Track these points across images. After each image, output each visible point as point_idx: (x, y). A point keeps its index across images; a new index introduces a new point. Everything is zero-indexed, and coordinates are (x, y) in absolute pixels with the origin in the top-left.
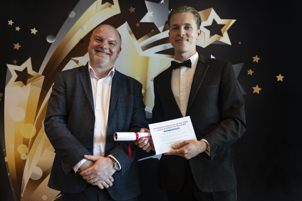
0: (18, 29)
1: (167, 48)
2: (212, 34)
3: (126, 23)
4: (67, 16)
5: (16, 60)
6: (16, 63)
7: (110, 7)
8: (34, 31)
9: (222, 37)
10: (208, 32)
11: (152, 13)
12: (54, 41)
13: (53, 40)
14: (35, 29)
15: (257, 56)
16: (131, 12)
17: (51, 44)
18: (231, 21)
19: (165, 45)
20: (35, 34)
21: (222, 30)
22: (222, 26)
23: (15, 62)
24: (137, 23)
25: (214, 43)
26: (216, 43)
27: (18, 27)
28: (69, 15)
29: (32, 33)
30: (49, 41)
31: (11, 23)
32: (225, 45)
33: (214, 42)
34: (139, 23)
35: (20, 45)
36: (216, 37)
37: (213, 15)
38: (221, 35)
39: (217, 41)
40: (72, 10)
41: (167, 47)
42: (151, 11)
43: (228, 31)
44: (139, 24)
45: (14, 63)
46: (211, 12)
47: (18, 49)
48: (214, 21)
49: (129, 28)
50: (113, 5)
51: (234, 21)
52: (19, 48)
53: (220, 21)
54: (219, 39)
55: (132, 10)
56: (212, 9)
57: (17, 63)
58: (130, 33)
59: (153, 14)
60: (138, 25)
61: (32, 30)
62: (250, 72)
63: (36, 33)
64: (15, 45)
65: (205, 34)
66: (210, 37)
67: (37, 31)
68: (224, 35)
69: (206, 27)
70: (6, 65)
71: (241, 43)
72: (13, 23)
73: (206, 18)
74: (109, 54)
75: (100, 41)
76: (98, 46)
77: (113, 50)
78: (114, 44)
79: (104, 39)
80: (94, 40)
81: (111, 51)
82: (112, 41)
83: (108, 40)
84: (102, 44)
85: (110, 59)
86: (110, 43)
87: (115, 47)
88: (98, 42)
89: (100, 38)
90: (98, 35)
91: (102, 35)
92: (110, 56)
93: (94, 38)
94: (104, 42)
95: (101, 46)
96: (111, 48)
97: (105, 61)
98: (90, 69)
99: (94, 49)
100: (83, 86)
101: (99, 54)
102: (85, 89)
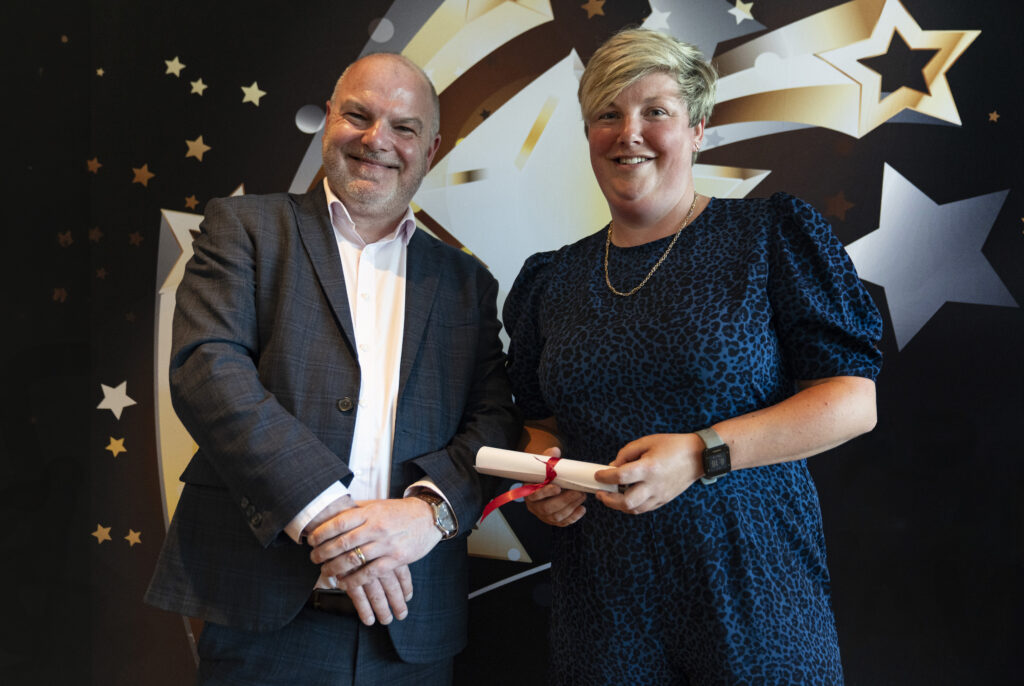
0: (198, 87)
1: (722, 143)
2: (887, 88)
3: (574, 53)
4: (367, 37)
5: (193, 197)
6: (193, 207)
8: (253, 94)
9: (926, 98)
10: (874, 79)
11: (667, 15)
12: (321, 127)
13: (319, 124)
14: (255, 85)
16: (590, 15)
17: (311, 137)
18: (962, 34)
19: (715, 133)
20: (257, 102)
21: (927, 71)
22: (928, 55)
23: (192, 202)
25: (897, 121)
26: (904, 121)
27: (200, 81)
28: (372, 33)
29: (246, 100)
30: (304, 126)
31: (175, 67)
32: (936, 128)
33: (894, 117)
35: (205, 142)
36: (902, 97)
37: (893, 18)
38: (923, 88)
39: (906, 112)
40: (381, 14)
41: (722, 139)
42: (662, 11)
43: (949, 75)
45: (187, 205)
46: (887, 3)
47: (200, 158)
48: (897, 40)
51: (970, 36)
52: (205, 154)
53: (918, 38)
54: (916, 102)
55: (595, 7)
57: (197, 206)
59: (669, 21)
61: (245, 89)
63: (262, 99)
64: (189, 143)
65: (861, 85)
66: (882, 98)
67: (262, 93)
68: (933, 88)
69: (865, 62)
70: (160, 214)
71: (998, 116)
72: (182, 66)
73: (867, 28)
74: (397, 168)
75: (364, 122)
76: (357, 140)
77: (409, 151)
78: (412, 131)
79: (377, 115)
80: (344, 115)
81: (400, 155)
82: (405, 120)
83: (389, 118)
84: (367, 131)
85: (401, 184)
86: (399, 126)
87: (415, 141)
88: (355, 124)
89: (362, 109)
90: (354, 98)
91: (369, 97)
92: (399, 174)
93: (342, 108)
94: (377, 125)
95: (365, 139)
96: (401, 147)
97: (383, 193)
98: (333, 205)
99: (342, 148)
100: (312, 256)
101: (363, 169)
102: (316, 268)
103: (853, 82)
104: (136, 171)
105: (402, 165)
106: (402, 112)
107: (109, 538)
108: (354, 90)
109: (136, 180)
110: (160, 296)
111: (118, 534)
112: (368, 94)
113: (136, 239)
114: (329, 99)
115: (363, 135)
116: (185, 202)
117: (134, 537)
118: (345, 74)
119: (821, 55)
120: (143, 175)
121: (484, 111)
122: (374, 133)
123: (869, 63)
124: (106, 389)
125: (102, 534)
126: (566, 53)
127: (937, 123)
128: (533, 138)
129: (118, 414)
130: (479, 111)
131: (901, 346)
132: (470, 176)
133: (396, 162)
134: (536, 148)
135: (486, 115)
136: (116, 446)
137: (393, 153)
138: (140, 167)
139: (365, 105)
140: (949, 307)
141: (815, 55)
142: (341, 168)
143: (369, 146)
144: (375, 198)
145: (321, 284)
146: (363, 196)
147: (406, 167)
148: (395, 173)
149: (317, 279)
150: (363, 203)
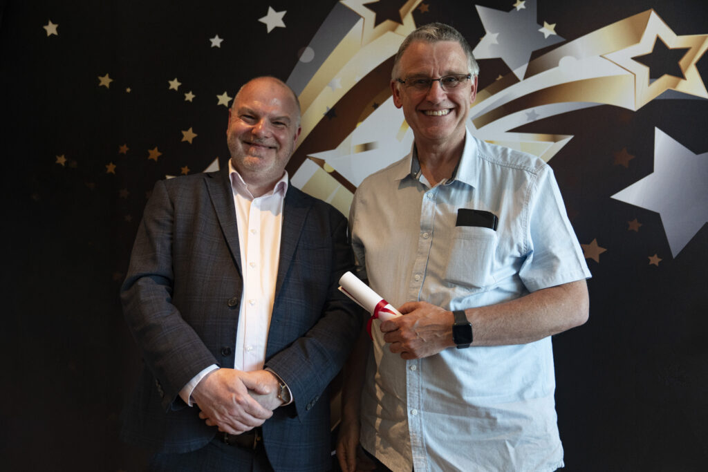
2: (654, 76)
9: (682, 82)
10: (644, 71)
18: (706, 38)
19: (534, 111)
21: (682, 63)
22: (682, 52)
25: (662, 98)
26: (667, 98)
33: (662, 94)
36: (664, 82)
37: (656, 28)
38: (679, 75)
39: (668, 92)
41: (539, 115)
43: (698, 65)
46: (650, 20)
48: (659, 43)
53: (674, 41)
54: (675, 85)
56: (650, 13)
59: (498, 39)
65: (635, 75)
66: (650, 83)
68: (687, 75)
69: (637, 59)
73: (637, 36)
74: (275, 148)
75: (253, 120)
76: (249, 132)
77: (282, 137)
78: (284, 124)
79: (262, 115)
80: (240, 117)
81: (277, 140)
82: (279, 118)
83: (269, 117)
84: (256, 126)
85: (277, 159)
86: (275, 122)
87: (286, 131)
88: (247, 122)
89: (252, 112)
90: (246, 106)
91: (257, 105)
92: (276, 152)
93: (239, 112)
94: (261, 122)
95: (254, 131)
96: (278, 135)
97: (266, 165)
98: (233, 174)
99: (240, 138)
100: (216, 209)
101: (253, 150)
102: (218, 216)
103: (628, 73)
105: (278, 146)
106: (277, 112)
108: (246, 101)
112: (256, 103)
115: (253, 129)
118: (240, 91)
119: (605, 56)
122: (260, 127)
123: (640, 59)
127: (692, 98)
131: (675, 254)
133: (275, 144)
137: (273, 138)
139: (254, 110)
141: (602, 56)
142: (239, 150)
143: (256, 136)
144: (261, 168)
145: (220, 226)
146: (253, 167)
147: (281, 147)
148: (273, 151)
149: (219, 222)
150: (254, 171)
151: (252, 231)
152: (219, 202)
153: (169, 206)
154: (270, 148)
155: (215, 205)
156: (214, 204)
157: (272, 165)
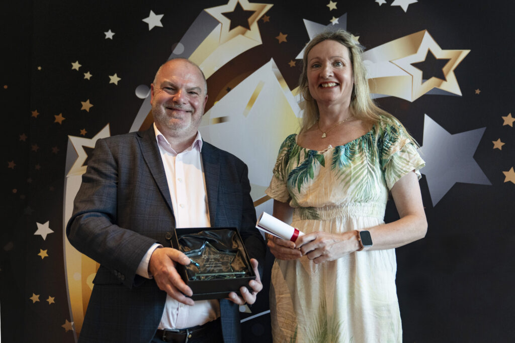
0: (88, 76)
2: (426, 77)
3: (272, 60)
4: (171, 52)
5: (84, 130)
6: (84, 134)
7: (243, 33)
8: (115, 79)
9: (444, 83)
10: (419, 73)
12: (148, 95)
13: (147, 94)
14: (116, 75)
15: (510, 115)
16: (280, 42)
17: (143, 100)
18: (462, 52)
20: (116, 83)
21: (445, 69)
22: (445, 62)
23: (83, 132)
24: (292, 61)
25: (431, 93)
26: (434, 93)
27: (89, 73)
28: (173, 50)
29: (111, 82)
30: (140, 95)
31: (76, 66)
32: (451, 97)
33: (430, 91)
34: (294, 60)
35: (91, 103)
36: (433, 82)
37: (428, 43)
38: (443, 77)
39: (435, 89)
40: (178, 41)
43: (456, 71)
44: (294, 62)
45: (81, 133)
46: (424, 36)
47: (88, 110)
48: (430, 54)
49: (277, 70)
50: (248, 31)
51: (465, 53)
52: (91, 109)
53: (440, 54)
54: (439, 85)
55: (282, 38)
56: (425, 33)
57: (86, 134)
58: (279, 79)
60: (292, 64)
61: (111, 77)
62: (498, 144)
63: (119, 82)
64: (83, 103)
65: (412, 76)
66: (423, 82)
67: (119, 79)
68: (448, 78)
69: (414, 65)
70: (68, 138)
71: (479, 91)
72: (80, 66)
73: (415, 48)
74: (191, 112)
75: (173, 91)
76: (171, 100)
77: (196, 104)
78: (197, 94)
79: (180, 87)
80: (163, 89)
81: (192, 105)
82: (193, 89)
83: (185, 88)
84: (176, 95)
85: (193, 119)
86: (190, 92)
88: (169, 93)
89: (172, 85)
90: (168, 80)
91: (175, 79)
92: (192, 115)
93: (161, 86)
94: (180, 92)
95: (175, 99)
96: (192, 102)
97: (186, 124)
98: (158, 136)
99: (163, 105)
100: (148, 164)
101: (175, 113)
102: (151, 170)
103: (408, 74)
104: (56, 116)
105: (193, 110)
106: (191, 85)
107: (38, 300)
109: (56, 121)
110: (67, 178)
111: (43, 298)
112: (174, 77)
113: (55, 150)
114: (152, 82)
115: (173, 97)
116: (80, 132)
117: (51, 300)
118: (160, 69)
119: (393, 62)
120: (59, 118)
121: (228, 88)
122: (179, 96)
123: (416, 65)
124: (39, 225)
125: (35, 298)
126: (269, 60)
127: (450, 95)
128: (252, 101)
129: (44, 237)
130: (226, 88)
131: (434, 204)
132: (221, 120)
133: (190, 108)
134: (253, 106)
135: (229, 90)
136: (43, 254)
137: (189, 105)
138: (58, 115)
139: (173, 83)
140: (458, 185)
141: (390, 61)
142: (163, 114)
143: (177, 103)
144: (181, 127)
145: (153, 178)
146: (175, 127)
147: (195, 111)
148: (190, 114)
149: (151, 174)
150: (175, 130)
151: (178, 179)
152: (149, 158)
153: (113, 162)
154: (187, 112)
155: (147, 162)
156: (146, 160)
157: (189, 125)
